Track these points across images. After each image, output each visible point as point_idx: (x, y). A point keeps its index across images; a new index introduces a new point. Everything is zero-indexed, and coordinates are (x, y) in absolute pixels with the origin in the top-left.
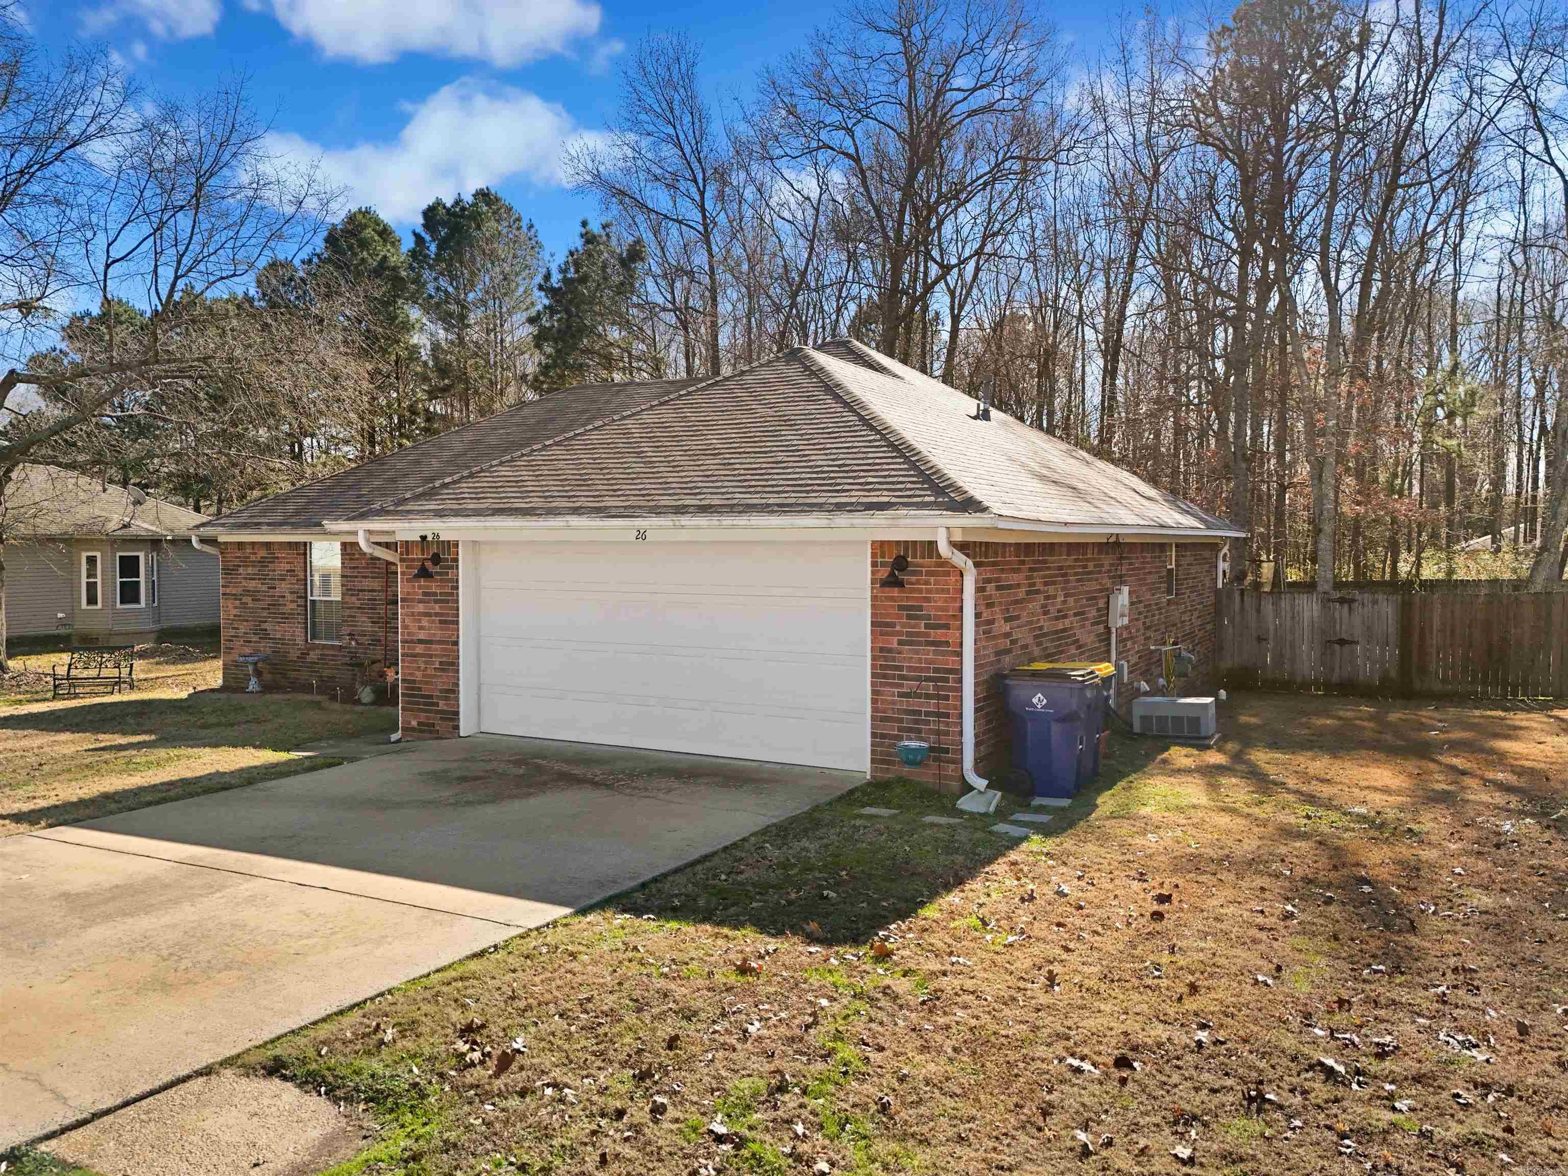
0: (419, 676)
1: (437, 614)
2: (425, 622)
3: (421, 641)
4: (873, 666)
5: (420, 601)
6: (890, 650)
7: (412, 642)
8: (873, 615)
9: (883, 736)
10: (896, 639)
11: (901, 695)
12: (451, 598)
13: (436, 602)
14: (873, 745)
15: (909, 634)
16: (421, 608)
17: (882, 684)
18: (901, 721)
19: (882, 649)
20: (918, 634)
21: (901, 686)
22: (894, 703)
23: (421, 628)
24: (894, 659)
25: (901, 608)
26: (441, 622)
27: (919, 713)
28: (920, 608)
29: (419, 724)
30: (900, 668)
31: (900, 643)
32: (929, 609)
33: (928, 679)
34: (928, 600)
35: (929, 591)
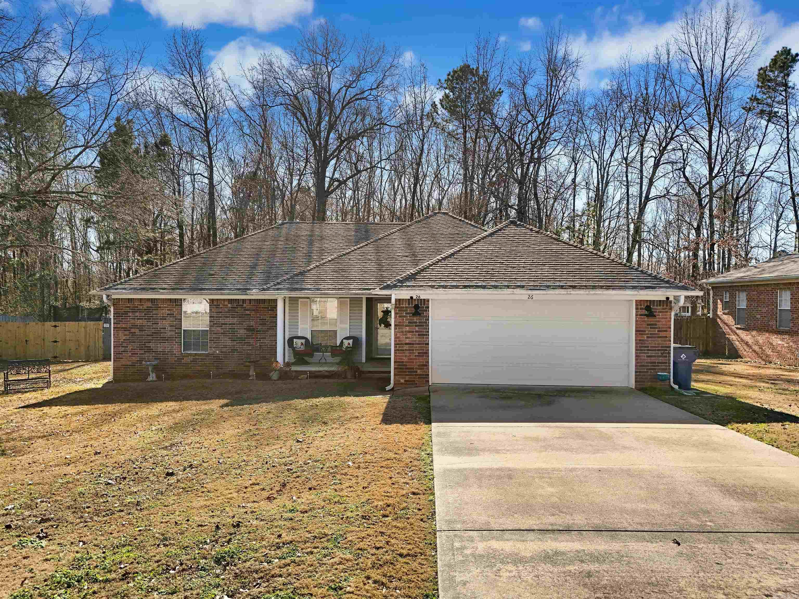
0: (405, 359)
1: (416, 331)
2: (409, 335)
3: (406, 344)
4: (636, 347)
5: (406, 326)
6: (643, 340)
7: (401, 344)
8: (636, 328)
9: (640, 372)
10: (646, 336)
11: (647, 357)
12: (425, 325)
13: (416, 326)
14: (636, 375)
15: (651, 334)
16: (407, 329)
17: (640, 353)
18: (648, 366)
19: (640, 340)
20: (655, 334)
21: (648, 353)
22: (644, 359)
23: (406, 338)
24: (645, 344)
25: (648, 325)
26: (419, 335)
27: (655, 363)
28: (656, 325)
29: (405, 381)
30: (648, 347)
31: (648, 337)
32: (660, 325)
33: (658, 350)
34: (659, 321)
35: (659, 318)
